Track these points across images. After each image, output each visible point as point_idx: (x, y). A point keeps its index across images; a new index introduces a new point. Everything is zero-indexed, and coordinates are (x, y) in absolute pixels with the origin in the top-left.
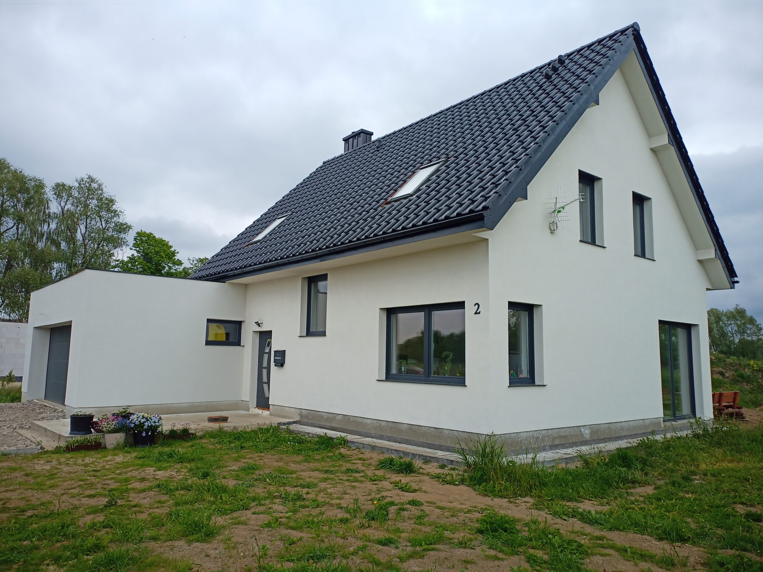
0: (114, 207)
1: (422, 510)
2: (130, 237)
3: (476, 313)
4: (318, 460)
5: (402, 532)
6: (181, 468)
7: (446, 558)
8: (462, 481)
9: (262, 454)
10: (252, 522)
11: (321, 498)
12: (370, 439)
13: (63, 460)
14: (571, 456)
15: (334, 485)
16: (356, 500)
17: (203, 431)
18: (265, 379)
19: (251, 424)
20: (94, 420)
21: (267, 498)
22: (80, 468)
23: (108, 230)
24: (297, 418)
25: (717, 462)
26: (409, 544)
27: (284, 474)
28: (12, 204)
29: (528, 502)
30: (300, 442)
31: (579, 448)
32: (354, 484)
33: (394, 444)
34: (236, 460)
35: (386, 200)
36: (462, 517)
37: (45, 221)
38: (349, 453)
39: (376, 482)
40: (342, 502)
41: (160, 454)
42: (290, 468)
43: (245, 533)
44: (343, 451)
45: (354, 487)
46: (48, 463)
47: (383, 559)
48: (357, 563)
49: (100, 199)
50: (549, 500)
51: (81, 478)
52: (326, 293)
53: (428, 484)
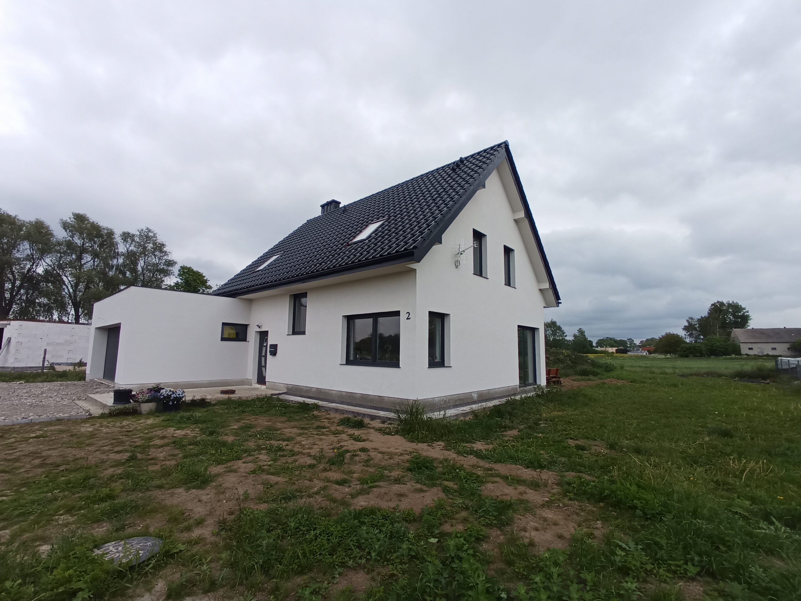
0: (165, 249)
1: (369, 455)
2: (176, 270)
3: (407, 319)
4: (298, 420)
5: (354, 473)
6: (195, 428)
7: (385, 493)
8: (397, 433)
9: (257, 417)
10: (242, 470)
11: (296, 449)
12: (335, 404)
13: (105, 423)
14: (465, 412)
15: (307, 438)
16: (322, 449)
17: (216, 400)
18: (263, 364)
19: (253, 394)
20: (133, 393)
21: (256, 450)
22: (117, 429)
23: (160, 264)
24: (285, 391)
25: (551, 412)
26: (359, 483)
27: (271, 431)
28: (90, 245)
29: (441, 445)
30: (286, 407)
31: (470, 406)
32: (321, 437)
33: (351, 407)
34: (238, 421)
35: (348, 243)
36: (397, 459)
37: (115, 257)
38: (319, 414)
39: (337, 435)
40: (311, 451)
41: (181, 417)
42: (276, 426)
43: (234, 479)
44: (315, 413)
45: (321, 439)
46: (92, 426)
47: (338, 496)
48: (319, 501)
49: (154, 244)
50: (454, 443)
51: (115, 437)
52: (306, 306)
53: (374, 436)
